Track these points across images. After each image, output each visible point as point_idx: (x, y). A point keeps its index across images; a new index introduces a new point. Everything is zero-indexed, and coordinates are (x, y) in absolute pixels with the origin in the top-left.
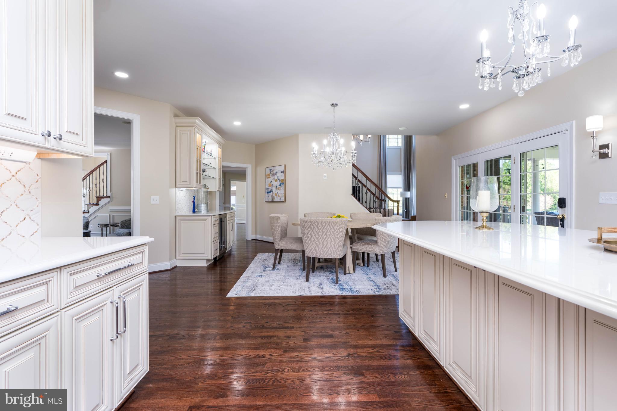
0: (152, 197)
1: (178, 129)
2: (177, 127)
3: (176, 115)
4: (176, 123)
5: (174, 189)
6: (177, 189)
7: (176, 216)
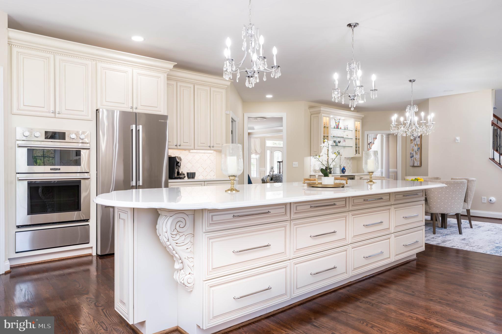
0: (293, 162)
1: (312, 116)
2: (311, 114)
3: (311, 107)
4: (310, 112)
5: (310, 157)
6: (312, 157)
7: (310, 175)
